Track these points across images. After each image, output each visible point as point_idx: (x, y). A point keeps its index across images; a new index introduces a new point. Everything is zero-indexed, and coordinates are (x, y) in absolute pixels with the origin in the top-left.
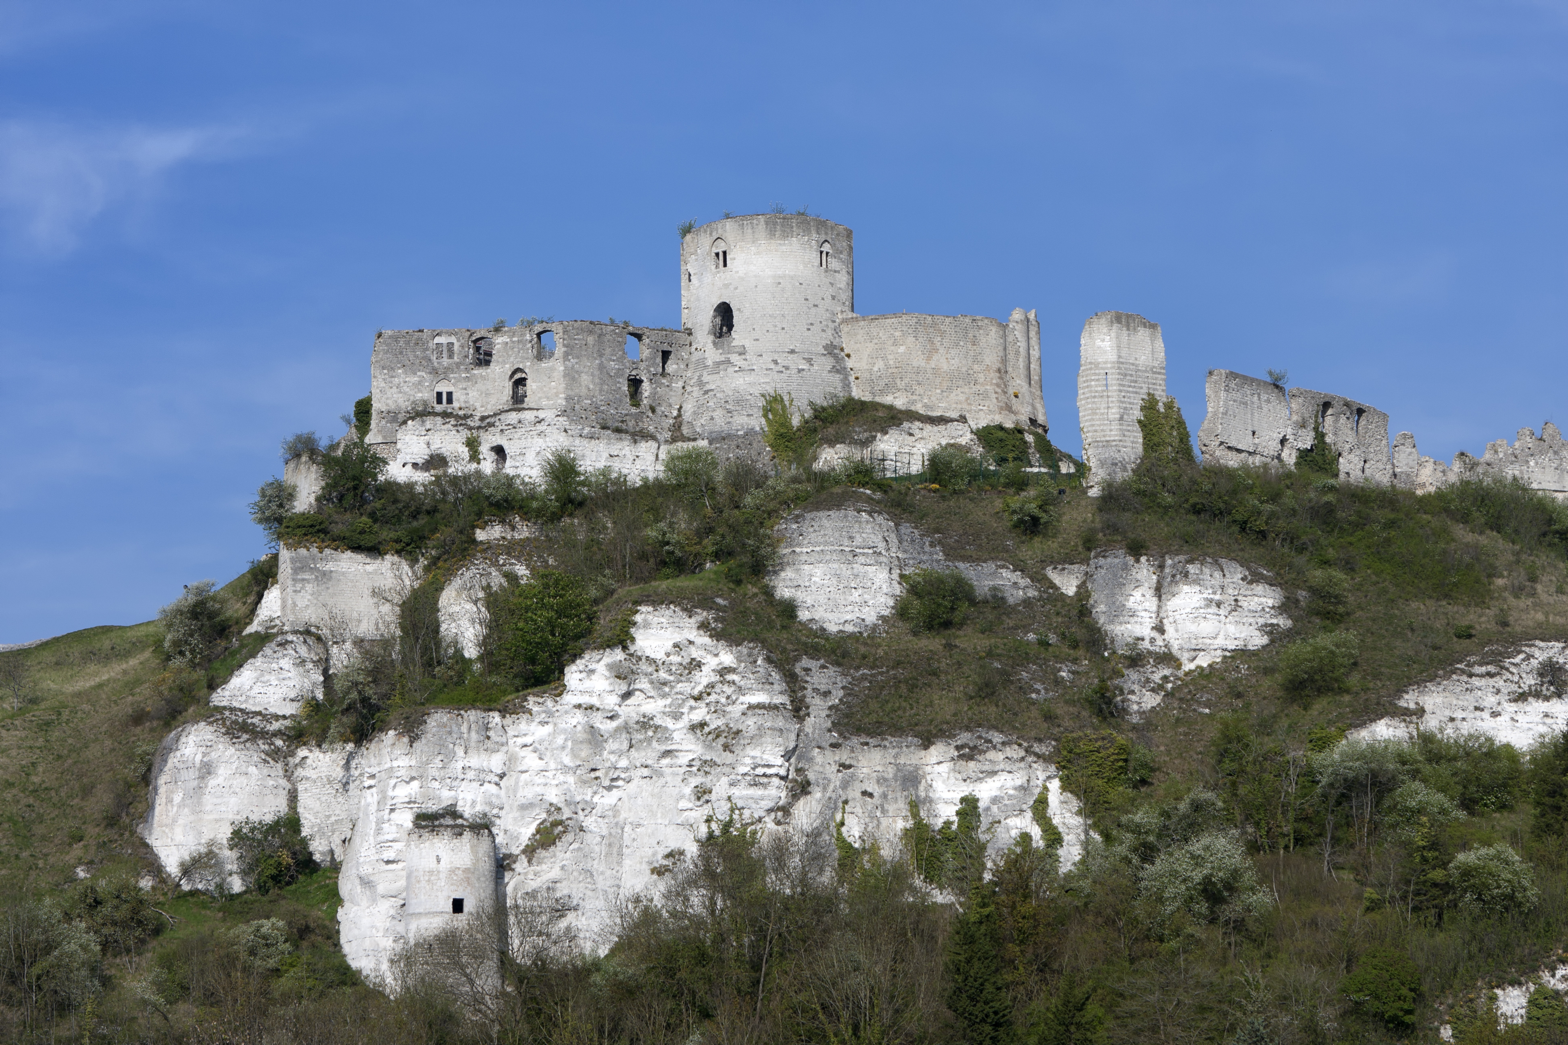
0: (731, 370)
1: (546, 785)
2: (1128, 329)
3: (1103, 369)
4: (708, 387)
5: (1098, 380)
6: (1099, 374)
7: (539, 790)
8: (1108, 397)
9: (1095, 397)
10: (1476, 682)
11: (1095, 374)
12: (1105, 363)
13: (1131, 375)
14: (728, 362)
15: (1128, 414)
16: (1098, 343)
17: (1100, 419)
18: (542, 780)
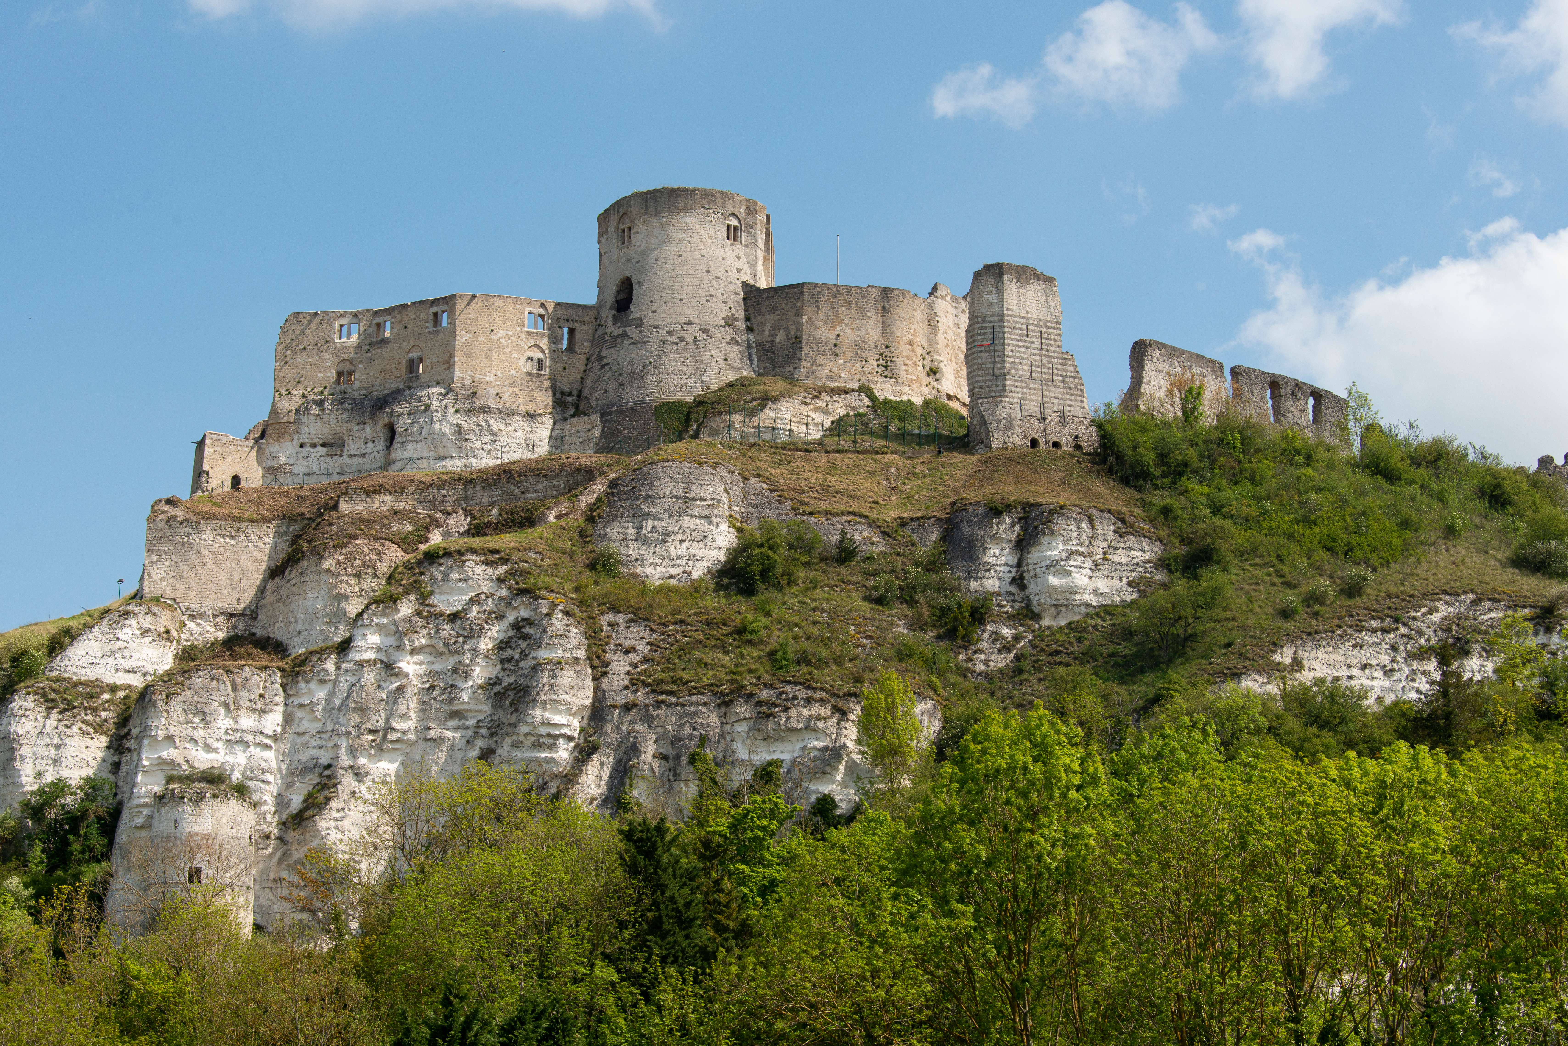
0: (627, 342)
1: (321, 747)
2: (1018, 281)
3: (989, 322)
4: (605, 361)
5: (984, 334)
6: (985, 328)
7: (313, 752)
8: (994, 351)
9: (980, 352)
10: (1367, 637)
11: (982, 328)
12: (992, 316)
13: (1021, 329)
14: (625, 335)
15: (1017, 369)
16: (986, 296)
17: (985, 375)
18: (319, 742)
